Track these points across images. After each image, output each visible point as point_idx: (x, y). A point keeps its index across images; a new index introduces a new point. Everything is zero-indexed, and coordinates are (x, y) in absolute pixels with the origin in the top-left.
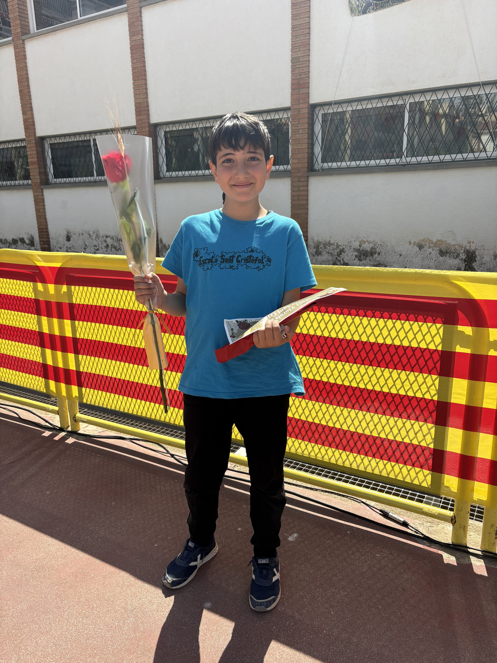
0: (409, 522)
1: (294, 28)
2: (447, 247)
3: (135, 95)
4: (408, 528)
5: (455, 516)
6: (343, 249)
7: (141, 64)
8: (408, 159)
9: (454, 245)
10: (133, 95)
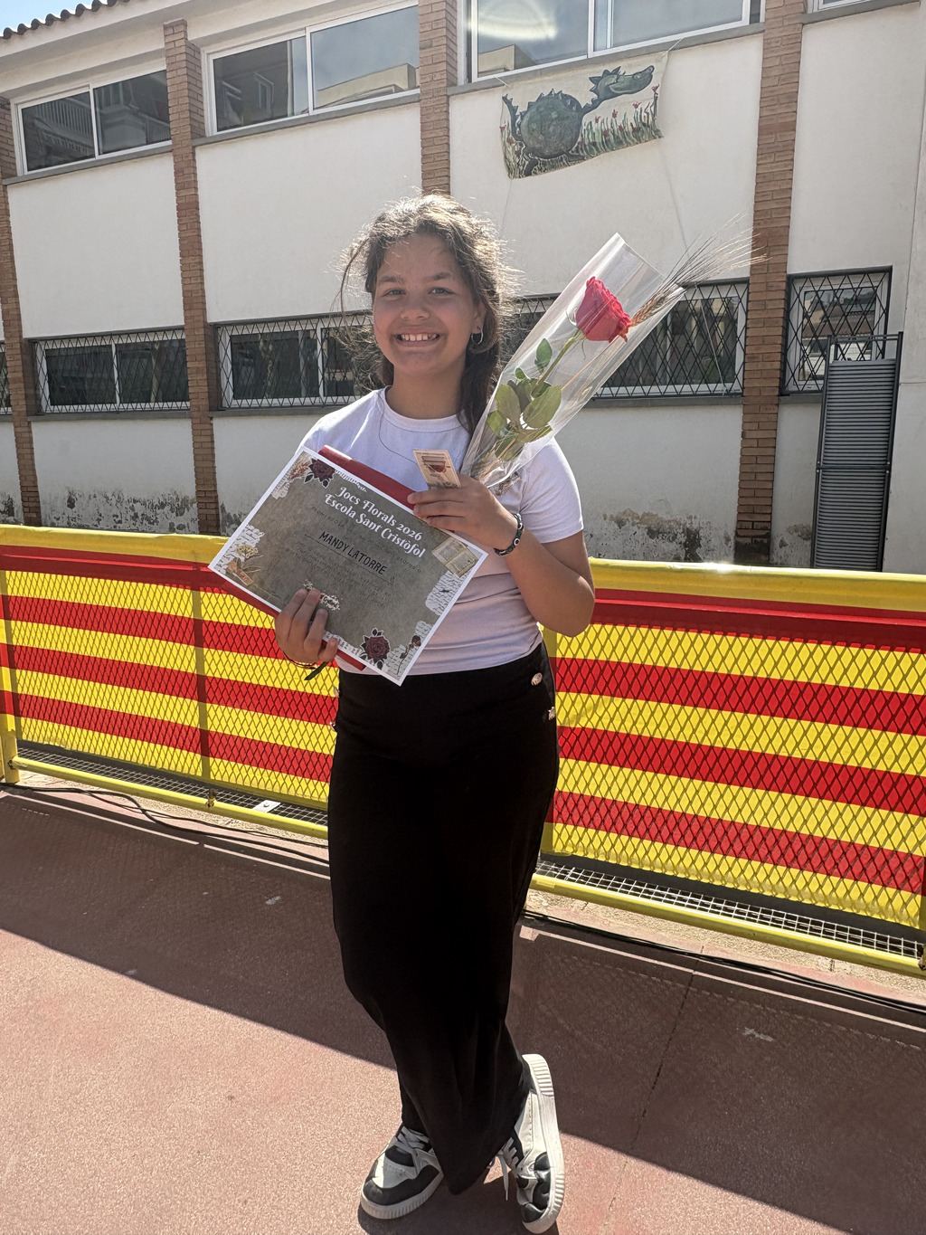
7: (194, 232)
9: (669, 521)
10: (180, 279)
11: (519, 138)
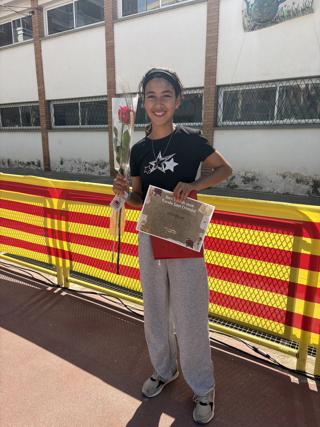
0: (270, 355)
1: (208, 38)
2: (301, 178)
3: (108, 76)
4: (270, 359)
5: (298, 353)
6: (234, 176)
7: (112, 58)
8: (278, 121)
9: (306, 177)
10: (106, 76)
11: (250, 15)
